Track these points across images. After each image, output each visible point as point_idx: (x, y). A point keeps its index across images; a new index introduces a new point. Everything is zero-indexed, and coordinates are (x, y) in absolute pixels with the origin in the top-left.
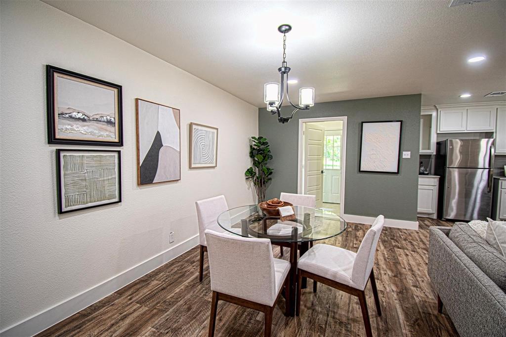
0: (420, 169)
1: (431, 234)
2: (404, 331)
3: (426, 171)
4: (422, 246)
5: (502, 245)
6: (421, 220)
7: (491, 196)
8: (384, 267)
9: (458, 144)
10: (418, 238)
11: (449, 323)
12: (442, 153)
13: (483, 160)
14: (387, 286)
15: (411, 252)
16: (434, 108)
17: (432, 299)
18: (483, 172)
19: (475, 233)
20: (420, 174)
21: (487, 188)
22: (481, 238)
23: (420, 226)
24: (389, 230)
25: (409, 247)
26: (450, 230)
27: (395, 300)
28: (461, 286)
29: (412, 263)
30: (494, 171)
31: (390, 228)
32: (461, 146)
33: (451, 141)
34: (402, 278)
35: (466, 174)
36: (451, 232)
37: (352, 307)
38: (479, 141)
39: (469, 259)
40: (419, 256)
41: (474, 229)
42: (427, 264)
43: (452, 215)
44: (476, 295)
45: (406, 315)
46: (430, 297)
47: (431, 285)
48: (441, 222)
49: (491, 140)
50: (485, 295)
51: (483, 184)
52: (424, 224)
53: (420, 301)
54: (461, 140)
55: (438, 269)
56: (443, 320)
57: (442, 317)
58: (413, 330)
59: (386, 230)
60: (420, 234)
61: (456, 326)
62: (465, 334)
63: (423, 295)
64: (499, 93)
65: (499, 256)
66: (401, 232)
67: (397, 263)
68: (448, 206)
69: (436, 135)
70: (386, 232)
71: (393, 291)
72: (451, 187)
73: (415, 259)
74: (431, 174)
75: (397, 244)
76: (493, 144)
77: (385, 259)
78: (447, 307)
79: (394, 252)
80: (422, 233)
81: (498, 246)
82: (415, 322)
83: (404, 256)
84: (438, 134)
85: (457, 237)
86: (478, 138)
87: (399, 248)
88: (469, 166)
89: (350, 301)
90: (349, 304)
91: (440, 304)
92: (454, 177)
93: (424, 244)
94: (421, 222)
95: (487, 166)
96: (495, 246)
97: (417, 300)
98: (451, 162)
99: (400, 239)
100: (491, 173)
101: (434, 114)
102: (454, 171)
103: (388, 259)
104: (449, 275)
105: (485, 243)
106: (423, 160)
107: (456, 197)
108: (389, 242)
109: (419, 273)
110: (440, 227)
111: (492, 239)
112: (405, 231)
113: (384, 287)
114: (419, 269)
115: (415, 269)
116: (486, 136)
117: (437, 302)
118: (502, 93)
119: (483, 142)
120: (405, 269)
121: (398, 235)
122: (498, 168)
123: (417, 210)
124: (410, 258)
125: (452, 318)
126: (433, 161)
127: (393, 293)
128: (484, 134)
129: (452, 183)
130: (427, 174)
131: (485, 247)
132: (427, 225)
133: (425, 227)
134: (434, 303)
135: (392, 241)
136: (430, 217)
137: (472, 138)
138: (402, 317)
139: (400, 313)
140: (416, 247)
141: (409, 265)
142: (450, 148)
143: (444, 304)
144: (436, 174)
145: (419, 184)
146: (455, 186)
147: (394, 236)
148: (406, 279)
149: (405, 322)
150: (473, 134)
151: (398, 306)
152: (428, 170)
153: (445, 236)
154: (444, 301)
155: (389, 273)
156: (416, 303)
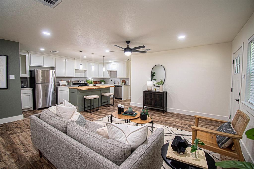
0: (21, 85)
1: (31, 120)
3: (25, 86)
4: (27, 127)
5: (62, 114)
6: (25, 113)
7: (56, 94)
8: (4, 151)
9: (40, 72)
10: (24, 123)
11: (46, 160)
12: (33, 76)
13: (51, 79)
15: (21, 133)
16: (27, 52)
17: (36, 153)
18: (52, 85)
19: (51, 113)
20: (22, 87)
21: (54, 91)
22: (54, 114)
23: (24, 117)
24: (4, 126)
25: (19, 131)
26: (40, 114)
27: (15, 167)
28: (49, 140)
29: (22, 139)
30: (56, 84)
31: (5, 124)
32: (42, 73)
33: (37, 70)
34: (17, 151)
35: (45, 86)
36: (41, 116)
38: (49, 71)
39: (51, 126)
40: (26, 133)
41: (51, 111)
42: (30, 136)
43: (40, 106)
44: (55, 141)
46: (35, 153)
47: (34, 146)
48: (36, 111)
49: (54, 71)
50: (59, 140)
51: (52, 90)
52: (27, 114)
53: (30, 158)
54: (41, 70)
55: (37, 137)
56: (43, 160)
57: (42, 159)
59: (3, 126)
60: (25, 121)
61: (49, 160)
62: (54, 161)
63: (31, 154)
64: (56, 52)
65: (62, 119)
66: (13, 124)
67: (13, 144)
68: (38, 102)
69: (29, 67)
70: (3, 127)
71: (12, 163)
72: (39, 93)
73: (23, 136)
74: (28, 87)
75: (11, 132)
76: (55, 72)
77: (4, 146)
78: (44, 154)
79: (9, 138)
80: (26, 120)
81: (61, 115)
83: (17, 138)
84: (30, 66)
85: (44, 117)
86: (48, 70)
87: (13, 134)
88: (46, 82)
91: (40, 153)
92: (40, 88)
93: (28, 125)
94: (25, 114)
95: (53, 82)
96: (60, 116)
97: (28, 159)
98: (38, 81)
99: (13, 129)
100: (55, 85)
101: (27, 55)
102: (39, 85)
103: (6, 144)
104: (42, 137)
105: (56, 116)
106: (22, 80)
107: (42, 97)
108: (5, 133)
109: (27, 143)
110: (35, 115)
111: (58, 113)
112: (16, 122)
114: (27, 141)
115: (24, 142)
116: (52, 69)
117: (38, 153)
118: (57, 52)
119: (51, 71)
120: (18, 145)
121: (11, 126)
122: (57, 83)
123: (22, 108)
124: (20, 137)
125: (47, 157)
126: (28, 80)
127: (12, 164)
128: (51, 68)
129: (39, 91)
130: (26, 87)
131: (56, 118)
132: (28, 115)
133: (27, 116)
134: (37, 154)
135: (8, 131)
136: (30, 110)
137: (46, 69)
140: (23, 129)
141: (21, 141)
142: (36, 74)
143: (42, 152)
144: (30, 87)
145: (21, 93)
146: (41, 92)
147: (9, 128)
148: (20, 150)
150: (46, 68)
152: (26, 85)
153: (38, 118)
154: (42, 151)
155: (8, 153)
156: (28, 161)
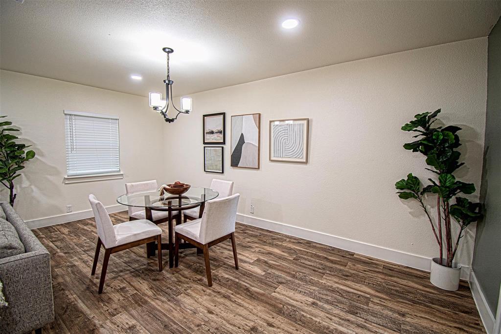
2: (75, 296)
14: (113, 327)
27: (94, 317)
37: (125, 283)
45: (77, 310)
58: (67, 301)
71: (102, 326)
82: (67, 308)
89: (131, 285)
90: (129, 283)
113: (115, 324)
127: (101, 323)
138: (81, 305)
139: (84, 307)
149: (76, 303)
151: (88, 312)
156: (69, 330)
